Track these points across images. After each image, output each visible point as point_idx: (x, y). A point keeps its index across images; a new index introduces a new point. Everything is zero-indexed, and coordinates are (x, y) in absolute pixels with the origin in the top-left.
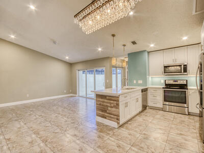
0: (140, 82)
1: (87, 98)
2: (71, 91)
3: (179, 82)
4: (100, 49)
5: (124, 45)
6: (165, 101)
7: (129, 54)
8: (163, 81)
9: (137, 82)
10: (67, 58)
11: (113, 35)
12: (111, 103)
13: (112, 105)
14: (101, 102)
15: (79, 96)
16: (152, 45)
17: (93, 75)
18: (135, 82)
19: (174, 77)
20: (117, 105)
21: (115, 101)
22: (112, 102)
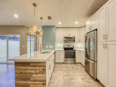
0: (51, 47)
3: (70, 47)
4: (16, 16)
5: (41, 18)
6: (65, 58)
7: (43, 27)
8: (62, 46)
9: (49, 47)
11: (35, 5)
12: (35, 70)
13: (38, 71)
14: (23, 70)
16: (60, 23)
18: (47, 47)
19: (68, 44)
20: (43, 70)
21: (41, 66)
22: (37, 68)
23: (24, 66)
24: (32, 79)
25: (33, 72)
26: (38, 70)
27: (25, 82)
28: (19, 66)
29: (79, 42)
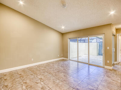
1: (78, 62)
2: (62, 55)
10: (63, 27)
15: (70, 60)
17: (77, 43)
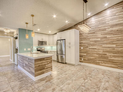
0: (29, 49)
16: (39, 30)
20: (51, 61)
21: (50, 59)
23: (41, 61)
24: (45, 68)
25: (46, 63)
26: (49, 61)
27: (42, 71)
28: (38, 62)
29: (49, 45)
